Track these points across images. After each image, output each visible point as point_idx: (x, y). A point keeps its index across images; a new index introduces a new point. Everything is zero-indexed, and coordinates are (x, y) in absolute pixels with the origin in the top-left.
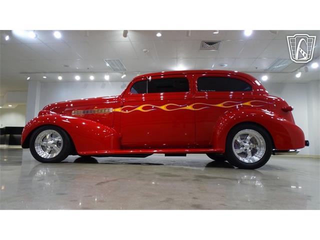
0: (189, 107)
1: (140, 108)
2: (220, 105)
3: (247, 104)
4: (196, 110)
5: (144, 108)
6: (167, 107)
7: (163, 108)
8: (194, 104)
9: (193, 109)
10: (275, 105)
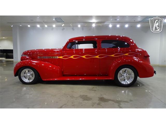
0: (97, 57)
1: (72, 57)
2: (113, 56)
3: (127, 54)
4: (100, 58)
5: (74, 57)
6: (86, 57)
7: (84, 57)
8: (99, 55)
9: (99, 58)
10: (141, 54)
